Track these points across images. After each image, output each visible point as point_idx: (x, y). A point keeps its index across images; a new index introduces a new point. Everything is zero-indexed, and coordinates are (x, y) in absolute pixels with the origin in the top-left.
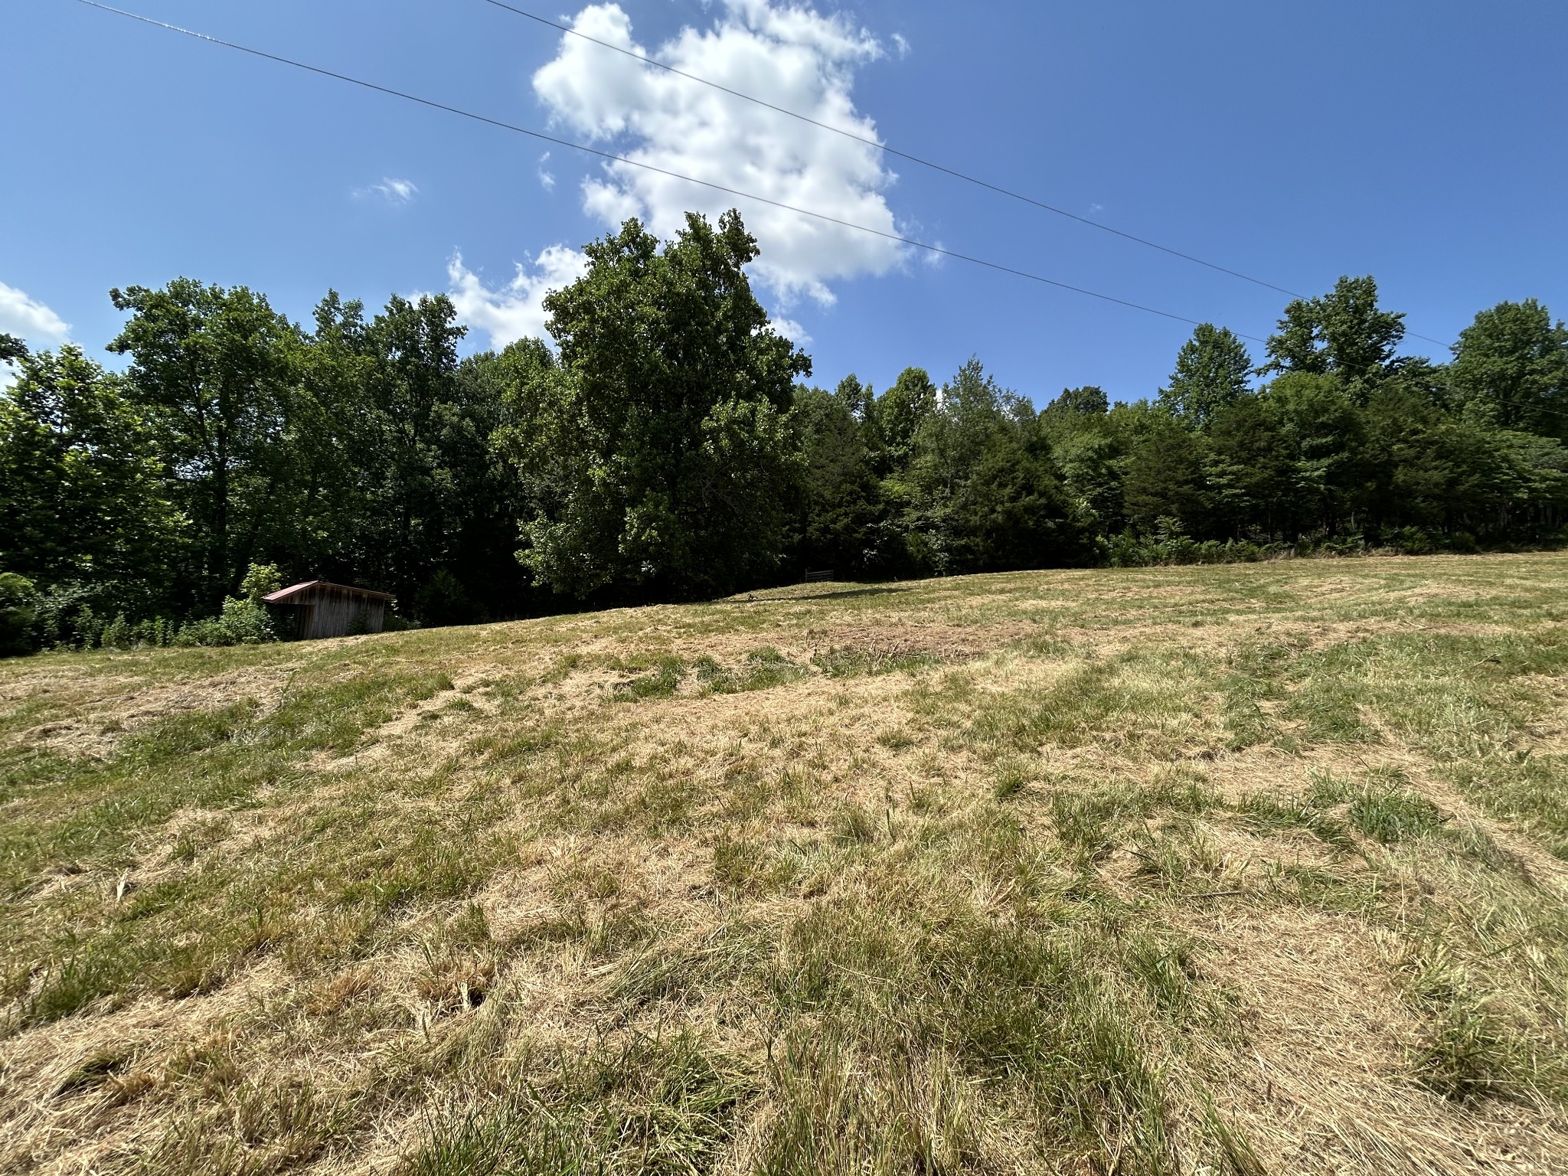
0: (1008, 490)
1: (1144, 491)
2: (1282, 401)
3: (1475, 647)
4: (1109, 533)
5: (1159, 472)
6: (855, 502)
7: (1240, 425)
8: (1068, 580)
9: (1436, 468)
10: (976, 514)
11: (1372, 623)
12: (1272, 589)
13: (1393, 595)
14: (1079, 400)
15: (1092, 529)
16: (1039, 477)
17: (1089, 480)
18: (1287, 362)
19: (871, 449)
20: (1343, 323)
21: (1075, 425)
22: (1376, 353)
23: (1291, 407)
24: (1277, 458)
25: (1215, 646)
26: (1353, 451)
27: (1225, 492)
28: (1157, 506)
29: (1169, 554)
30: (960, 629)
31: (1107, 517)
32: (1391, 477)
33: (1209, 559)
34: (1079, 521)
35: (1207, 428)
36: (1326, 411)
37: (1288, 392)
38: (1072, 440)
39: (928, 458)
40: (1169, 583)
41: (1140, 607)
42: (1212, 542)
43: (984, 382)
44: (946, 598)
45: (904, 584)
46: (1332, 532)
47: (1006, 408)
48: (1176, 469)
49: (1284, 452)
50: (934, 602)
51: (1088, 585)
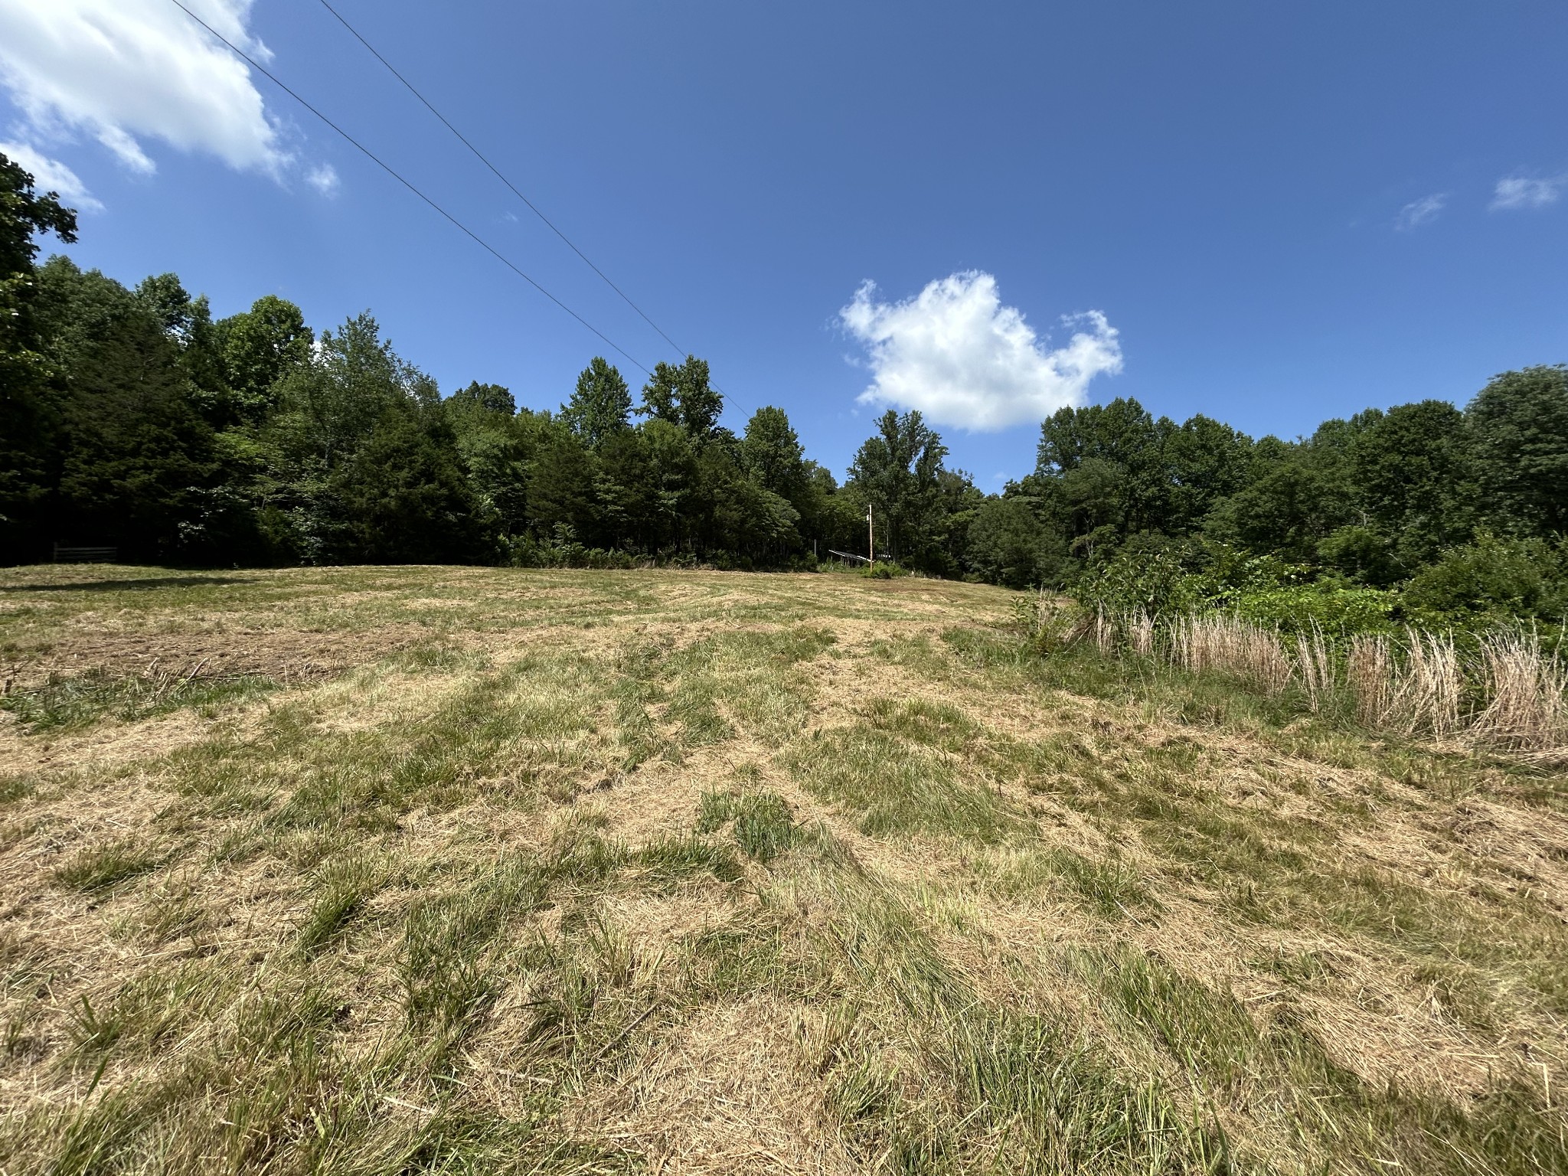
0: (404, 474)
1: (545, 496)
2: (651, 438)
3: (768, 640)
4: (511, 533)
5: (558, 481)
6: (165, 453)
7: (622, 452)
8: (467, 578)
9: (735, 510)
10: (362, 495)
11: (710, 623)
12: (642, 593)
13: (715, 600)
14: (488, 397)
15: (495, 527)
16: (441, 465)
17: (494, 478)
18: (655, 410)
19: (201, 386)
20: (690, 390)
21: (482, 420)
22: (707, 421)
23: (657, 446)
24: (647, 484)
25: (605, 648)
26: (693, 488)
27: (610, 508)
28: (555, 513)
29: (564, 558)
30: (319, 636)
31: (510, 517)
32: (713, 512)
33: (596, 564)
34: (481, 517)
35: (598, 449)
36: (678, 454)
37: (656, 434)
38: (478, 433)
39: (298, 417)
40: (564, 585)
41: (538, 608)
42: (599, 550)
43: (381, 345)
44: (308, 594)
45: (247, 573)
46: (678, 550)
47: (406, 384)
48: (572, 481)
49: (651, 481)
50: (287, 599)
51: (488, 584)
